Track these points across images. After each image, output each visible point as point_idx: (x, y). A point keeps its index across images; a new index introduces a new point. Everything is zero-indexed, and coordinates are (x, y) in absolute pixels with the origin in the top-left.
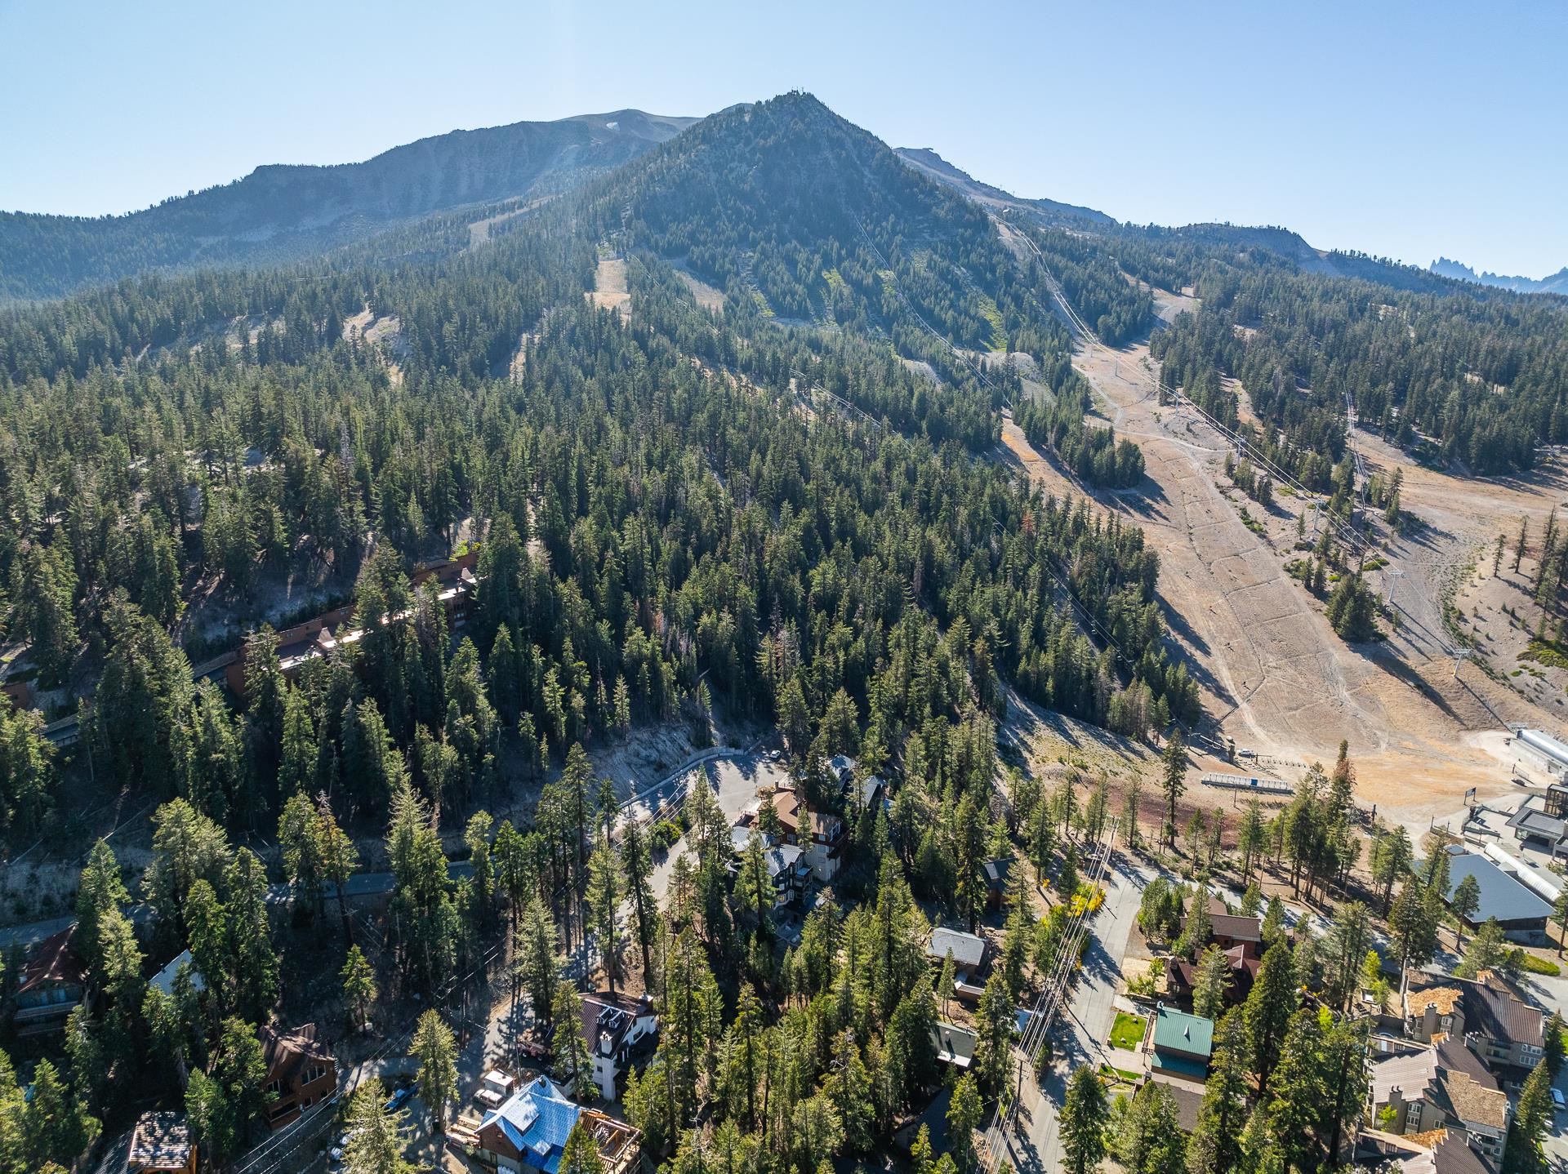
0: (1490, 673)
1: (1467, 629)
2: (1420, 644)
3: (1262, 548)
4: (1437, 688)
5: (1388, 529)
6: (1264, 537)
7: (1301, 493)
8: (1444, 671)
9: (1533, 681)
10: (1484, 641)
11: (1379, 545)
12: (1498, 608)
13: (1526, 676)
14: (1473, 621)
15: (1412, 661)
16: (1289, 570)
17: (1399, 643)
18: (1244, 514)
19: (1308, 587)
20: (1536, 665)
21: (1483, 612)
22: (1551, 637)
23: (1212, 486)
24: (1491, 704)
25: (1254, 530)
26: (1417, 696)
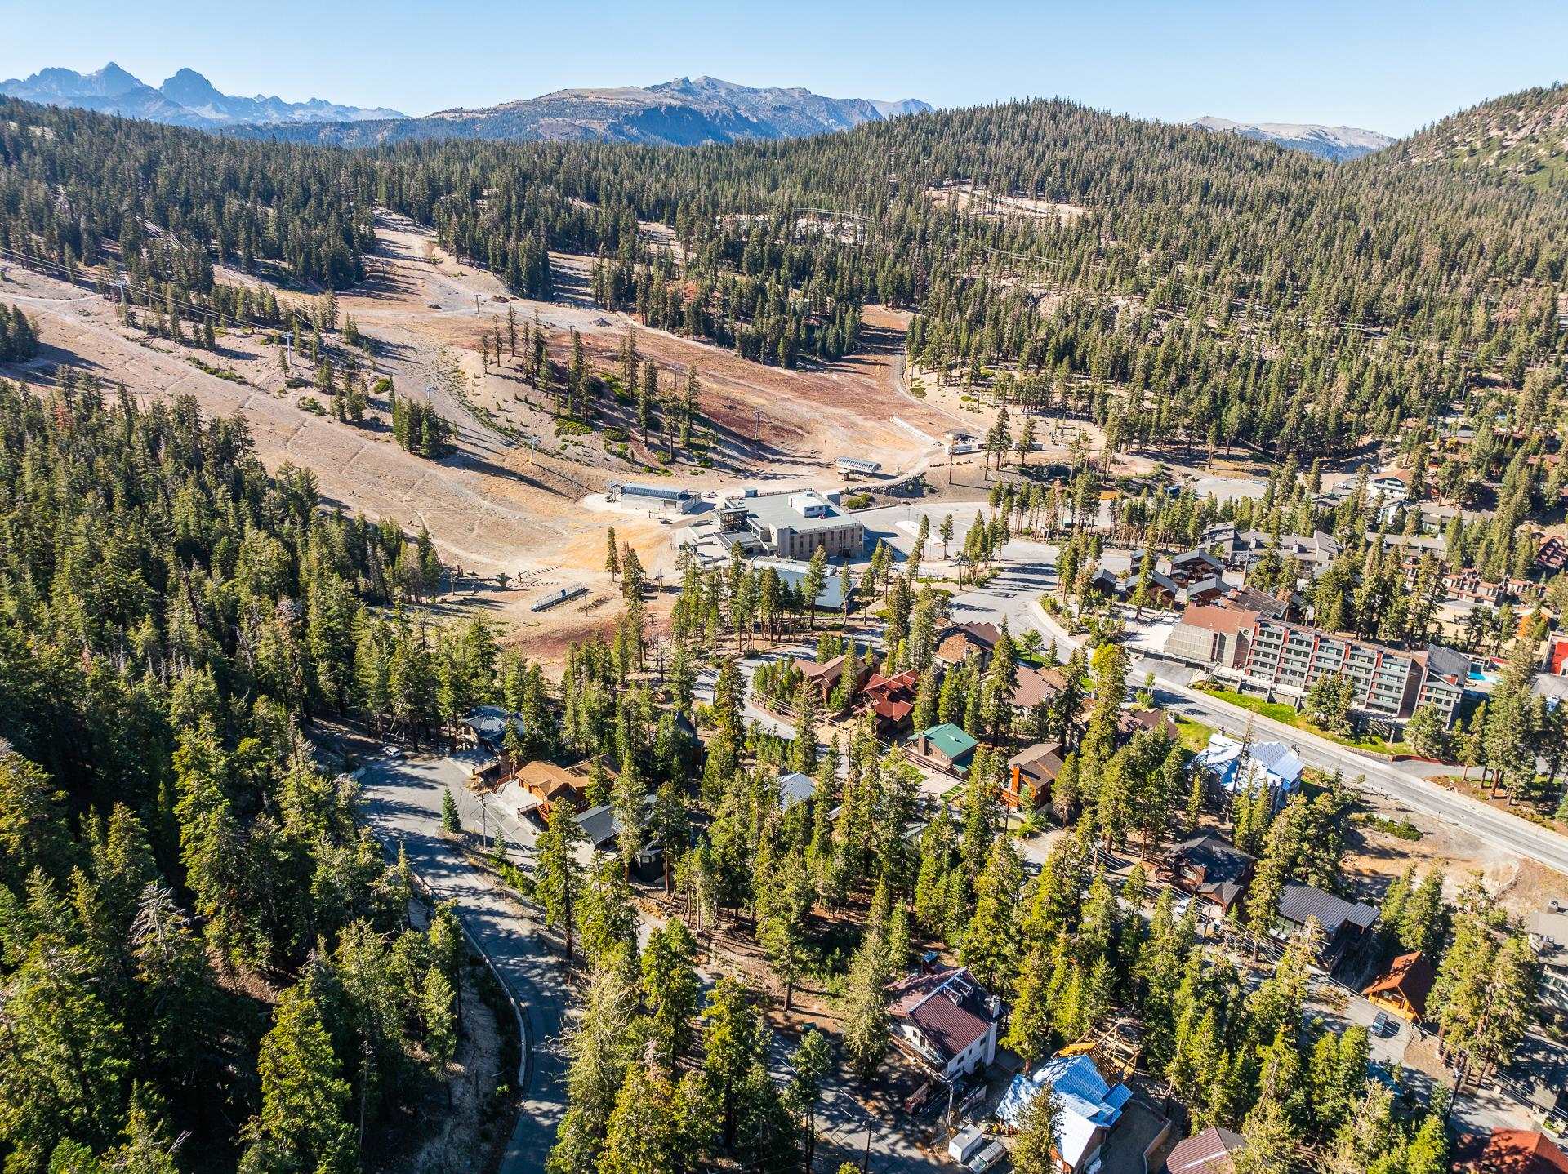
0: (545, 452)
1: (501, 421)
2: (485, 445)
3: (256, 394)
4: (530, 476)
5: (358, 351)
6: (245, 383)
7: (239, 332)
8: (520, 459)
9: (580, 449)
10: (522, 429)
11: (364, 366)
12: (511, 398)
13: (570, 447)
14: (502, 416)
15: (495, 460)
16: (307, 410)
17: (469, 448)
18: (199, 364)
19: (344, 420)
20: (570, 437)
21: (504, 406)
22: (565, 412)
23: (124, 340)
24: (570, 476)
25: (227, 378)
26: (524, 487)
